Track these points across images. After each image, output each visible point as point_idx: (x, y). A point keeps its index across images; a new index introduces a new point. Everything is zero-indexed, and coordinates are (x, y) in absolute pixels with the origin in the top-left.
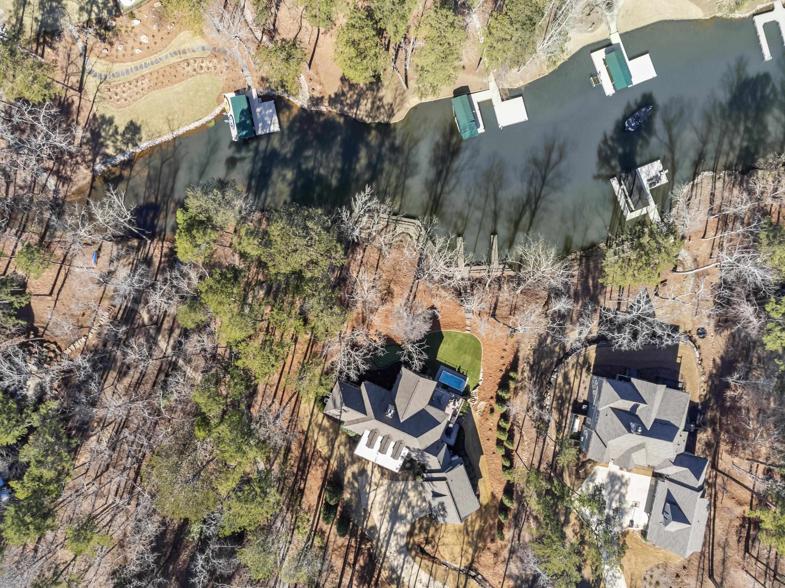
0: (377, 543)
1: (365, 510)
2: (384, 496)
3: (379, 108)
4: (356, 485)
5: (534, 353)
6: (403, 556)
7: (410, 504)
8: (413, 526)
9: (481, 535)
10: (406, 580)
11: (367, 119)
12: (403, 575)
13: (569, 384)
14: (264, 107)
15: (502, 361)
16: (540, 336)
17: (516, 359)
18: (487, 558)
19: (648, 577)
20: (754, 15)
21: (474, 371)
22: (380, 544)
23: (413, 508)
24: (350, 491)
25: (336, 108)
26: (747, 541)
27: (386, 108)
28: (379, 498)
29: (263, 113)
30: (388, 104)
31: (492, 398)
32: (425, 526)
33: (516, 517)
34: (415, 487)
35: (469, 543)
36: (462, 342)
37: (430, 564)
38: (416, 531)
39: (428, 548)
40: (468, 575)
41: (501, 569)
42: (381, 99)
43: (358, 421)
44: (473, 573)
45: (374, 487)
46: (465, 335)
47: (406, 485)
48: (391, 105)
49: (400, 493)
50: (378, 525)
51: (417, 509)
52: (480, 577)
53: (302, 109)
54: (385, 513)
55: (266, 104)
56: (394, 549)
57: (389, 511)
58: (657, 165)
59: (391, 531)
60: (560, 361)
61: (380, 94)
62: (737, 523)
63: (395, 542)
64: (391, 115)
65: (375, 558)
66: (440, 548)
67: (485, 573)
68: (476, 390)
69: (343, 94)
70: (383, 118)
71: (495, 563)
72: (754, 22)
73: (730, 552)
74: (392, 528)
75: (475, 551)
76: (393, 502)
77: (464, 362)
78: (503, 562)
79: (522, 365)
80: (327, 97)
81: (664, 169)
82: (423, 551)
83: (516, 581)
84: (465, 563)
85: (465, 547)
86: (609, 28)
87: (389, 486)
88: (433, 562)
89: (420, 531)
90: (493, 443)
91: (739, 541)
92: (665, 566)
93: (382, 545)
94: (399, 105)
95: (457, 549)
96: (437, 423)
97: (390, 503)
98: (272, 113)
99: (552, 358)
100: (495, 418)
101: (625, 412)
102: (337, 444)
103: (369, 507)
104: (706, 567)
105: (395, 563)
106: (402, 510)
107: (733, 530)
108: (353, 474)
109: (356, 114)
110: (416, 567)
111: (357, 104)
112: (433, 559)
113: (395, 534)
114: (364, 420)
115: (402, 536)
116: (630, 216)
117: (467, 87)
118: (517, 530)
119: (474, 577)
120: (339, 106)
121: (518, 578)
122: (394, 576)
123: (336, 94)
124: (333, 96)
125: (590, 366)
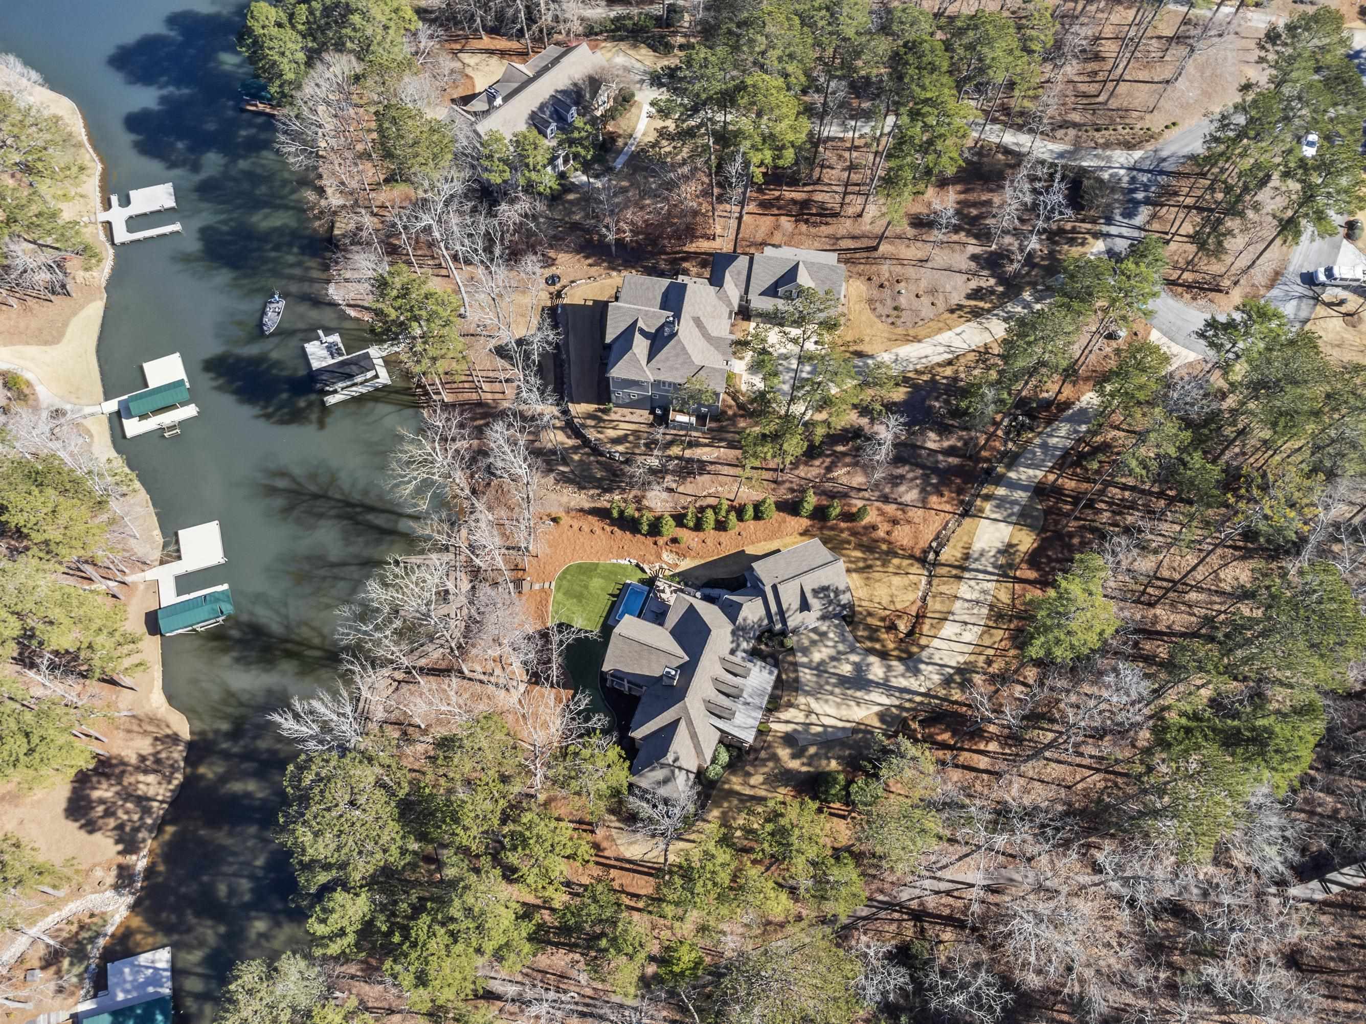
0: (907, 710)
1: (855, 731)
2: (827, 701)
3: (158, 761)
4: (812, 750)
5: (584, 488)
6: (922, 666)
7: (833, 659)
8: (871, 651)
9: (870, 547)
10: (961, 659)
11: (176, 782)
12: (954, 664)
13: (626, 436)
14: (117, 984)
15: (598, 531)
16: (557, 481)
17: (595, 512)
18: (902, 536)
19: (890, 320)
20: (113, 244)
21: (616, 574)
22: (907, 705)
23: (839, 653)
24: (824, 762)
25: (144, 840)
26: (826, 216)
27: (160, 748)
28: (831, 711)
29: (128, 986)
30: (154, 745)
31: (655, 543)
32: (865, 634)
33: (832, 496)
34: (805, 651)
35: (883, 565)
36: (568, 594)
37: (927, 621)
38: (878, 646)
39: (903, 626)
40: (936, 564)
41: (916, 514)
42: (143, 759)
43: (694, 736)
44: (931, 556)
45: (813, 719)
46: (559, 588)
47: (804, 665)
48: (156, 739)
49: (818, 676)
50: (877, 709)
51: (841, 647)
52: (934, 544)
53: (133, 908)
54: (855, 699)
55: (112, 980)
56: (912, 680)
57: (849, 692)
58: (312, 348)
59: (885, 686)
60: (596, 450)
61: (133, 760)
62: (803, 227)
63: (901, 680)
64: (174, 739)
65: (933, 711)
66: (899, 606)
67: (927, 536)
68: (646, 567)
69: (120, 827)
70: (178, 754)
71: (909, 522)
72: (123, 244)
73: (842, 231)
74: (878, 685)
75: (896, 555)
76: (835, 686)
77: (603, 589)
78: (904, 512)
79: (603, 503)
80: (121, 859)
81: (318, 338)
82: (910, 633)
83: (930, 494)
84: (916, 569)
85: (891, 569)
86: (93, 415)
87: (808, 693)
88: (924, 617)
89: (878, 640)
90: (723, 536)
91: (827, 224)
92: (871, 301)
93: (910, 700)
94: (158, 726)
95: (896, 580)
96: (691, 608)
97: (837, 690)
98: (133, 965)
99: (590, 463)
100: (684, 534)
101: (652, 346)
102: (748, 791)
103: (848, 725)
104: (865, 255)
105: (936, 678)
106: (846, 669)
107: (813, 230)
108: (794, 756)
109: (162, 802)
110: (936, 643)
111: (142, 802)
112: (920, 617)
113: (887, 679)
114: (690, 723)
115: (889, 668)
116: (384, 378)
117: (148, 615)
118: (853, 494)
119: (937, 553)
120: (140, 835)
121: (923, 491)
122: (957, 678)
123: (117, 842)
124: (120, 847)
125: (600, 410)
